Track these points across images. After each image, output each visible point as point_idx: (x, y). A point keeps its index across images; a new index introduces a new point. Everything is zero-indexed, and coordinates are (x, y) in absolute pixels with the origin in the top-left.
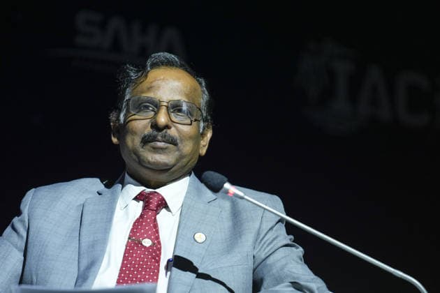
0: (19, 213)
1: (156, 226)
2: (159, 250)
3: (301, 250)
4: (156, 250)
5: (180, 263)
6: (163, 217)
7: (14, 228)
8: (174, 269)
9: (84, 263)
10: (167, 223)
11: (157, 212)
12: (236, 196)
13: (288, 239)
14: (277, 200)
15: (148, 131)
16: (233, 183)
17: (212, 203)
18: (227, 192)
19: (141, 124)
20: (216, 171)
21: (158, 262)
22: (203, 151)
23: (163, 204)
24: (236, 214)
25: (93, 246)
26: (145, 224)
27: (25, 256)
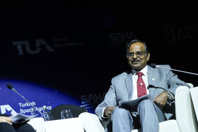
0: (112, 84)
1: (142, 80)
2: (145, 85)
3: (177, 76)
7: (111, 88)
8: (150, 88)
9: (129, 92)
11: (141, 76)
12: (159, 68)
13: (173, 74)
14: (168, 66)
16: (157, 65)
17: (154, 71)
18: (157, 67)
20: (153, 63)
21: (145, 88)
22: (148, 60)
23: (142, 74)
24: (160, 72)
25: (130, 87)
26: (140, 80)
27: (116, 94)
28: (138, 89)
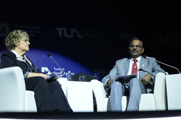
0: (115, 64)
5: (141, 70)
6: (137, 63)
7: (115, 67)
9: (126, 71)
10: (138, 64)
13: (157, 64)
14: (154, 58)
15: (133, 50)
16: (147, 56)
17: (145, 60)
19: (132, 49)
20: (145, 55)
22: (142, 52)
24: (148, 61)
25: (127, 68)
27: (117, 71)
28: (132, 70)
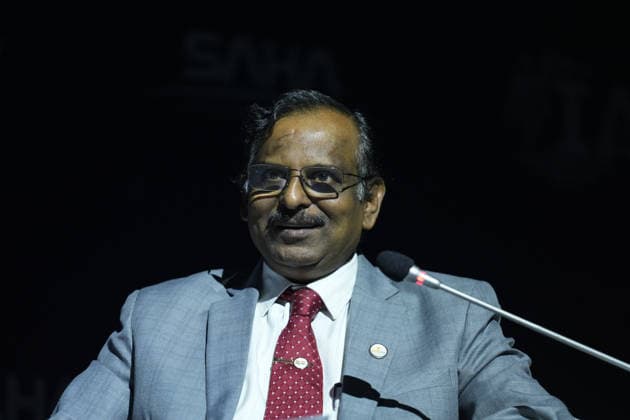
1: (312, 338)
2: (320, 372)
3: (526, 359)
4: (315, 372)
11: (311, 317)
12: (427, 284)
13: (506, 344)
14: (487, 287)
21: (320, 389)
22: (369, 222)
23: (319, 306)
26: (296, 338)
28: (272, 388)
